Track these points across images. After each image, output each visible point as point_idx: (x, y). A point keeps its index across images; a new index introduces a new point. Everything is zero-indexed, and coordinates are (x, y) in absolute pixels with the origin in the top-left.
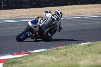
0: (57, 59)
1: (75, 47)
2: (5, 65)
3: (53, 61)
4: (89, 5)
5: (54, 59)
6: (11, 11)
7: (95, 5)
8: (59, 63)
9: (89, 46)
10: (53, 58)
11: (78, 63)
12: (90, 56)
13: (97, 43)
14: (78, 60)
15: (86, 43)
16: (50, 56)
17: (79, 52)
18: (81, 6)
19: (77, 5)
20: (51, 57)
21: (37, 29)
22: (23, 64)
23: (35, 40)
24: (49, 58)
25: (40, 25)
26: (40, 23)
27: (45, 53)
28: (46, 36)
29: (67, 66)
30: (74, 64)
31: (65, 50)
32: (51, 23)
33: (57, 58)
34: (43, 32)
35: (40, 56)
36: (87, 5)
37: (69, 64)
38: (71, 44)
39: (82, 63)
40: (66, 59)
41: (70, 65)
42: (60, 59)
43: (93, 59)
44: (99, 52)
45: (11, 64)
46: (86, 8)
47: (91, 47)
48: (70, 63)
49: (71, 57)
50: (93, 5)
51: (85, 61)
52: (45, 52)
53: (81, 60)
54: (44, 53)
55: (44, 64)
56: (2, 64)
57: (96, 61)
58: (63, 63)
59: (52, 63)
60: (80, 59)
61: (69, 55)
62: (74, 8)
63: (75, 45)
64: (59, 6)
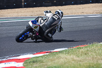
0: (78, 59)
1: (96, 46)
2: (25, 65)
3: (74, 60)
5: (75, 58)
6: (31, 9)
8: (80, 62)
10: (74, 57)
11: (99, 62)
16: (71, 55)
17: (100, 51)
19: (98, 3)
20: (72, 56)
22: (44, 64)
23: (35, 40)
24: (70, 57)
29: (88, 65)
30: (95, 63)
31: (86, 49)
33: (78, 57)
34: (44, 32)
35: (61, 55)
37: (90, 63)
38: (92, 43)
40: (87, 58)
41: (91, 65)
42: (81, 58)
45: (31, 63)
48: (92, 62)
49: (92, 56)
52: (66, 51)
54: (64, 52)
55: (65, 63)
56: (22, 63)
58: (83, 63)
59: (73, 62)
60: (101, 58)
61: (90, 54)
62: (95, 6)
63: (97, 44)
64: (80, 4)
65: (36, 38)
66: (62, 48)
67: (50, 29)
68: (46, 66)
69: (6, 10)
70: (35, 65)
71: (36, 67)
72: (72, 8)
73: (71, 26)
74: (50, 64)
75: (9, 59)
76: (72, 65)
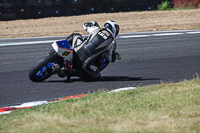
0: (67, 121)
1: (104, 96)
3: (60, 125)
4: (131, 13)
5: (63, 120)
7: (143, 12)
8: (73, 129)
9: (130, 93)
10: (61, 118)
11: (110, 127)
12: (133, 114)
13: (147, 87)
14: (109, 122)
15: (126, 89)
16: (54, 114)
17: (112, 107)
18: (115, 14)
19: (108, 12)
20: (55, 117)
21: (69, 57)
23: (66, 78)
24: (52, 118)
25: (76, 50)
26: (76, 47)
27: (44, 108)
28: (87, 71)
30: (102, 130)
31: (84, 102)
32: (96, 45)
33: (69, 118)
34: (82, 63)
35: (34, 114)
36: (126, 14)
37: (91, 131)
38: (96, 90)
39: (117, 127)
40: (87, 120)
42: (73, 120)
43: (140, 121)
44: (151, 106)
46: (126, 18)
47: (136, 97)
48: (95, 127)
49: (95, 116)
50: (139, 13)
51: (124, 125)
52: (44, 106)
53: (116, 122)
54: (41, 109)
55: (43, 130)
57: (145, 124)
58: (80, 129)
59: (59, 128)
60: (114, 120)
61: (91, 112)
62: (101, 19)
63: (104, 93)
64: (72, 15)
65: (68, 74)
66: (37, 100)
67: (94, 56)
72: (55, 24)
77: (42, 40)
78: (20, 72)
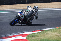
2: (27, 38)
3: (56, 35)
5: (57, 34)
6: (31, 4)
8: (60, 37)
10: (57, 33)
16: (55, 32)
20: (55, 33)
22: (39, 37)
24: (54, 33)
25: (25, 15)
27: (52, 30)
28: (28, 22)
33: (59, 33)
35: (49, 32)
45: (31, 37)
55: (51, 37)
56: (26, 37)
59: (56, 36)
65: (22, 23)
66: (50, 28)
67: (31, 17)
68: (40, 39)
69: (16, 5)
70: (33, 38)
71: (34, 39)
72: (55, 4)
73: (55, 15)
74: (42, 37)
75: (17, 34)
76: (55, 38)
77: (51, 9)
78: (44, 19)
